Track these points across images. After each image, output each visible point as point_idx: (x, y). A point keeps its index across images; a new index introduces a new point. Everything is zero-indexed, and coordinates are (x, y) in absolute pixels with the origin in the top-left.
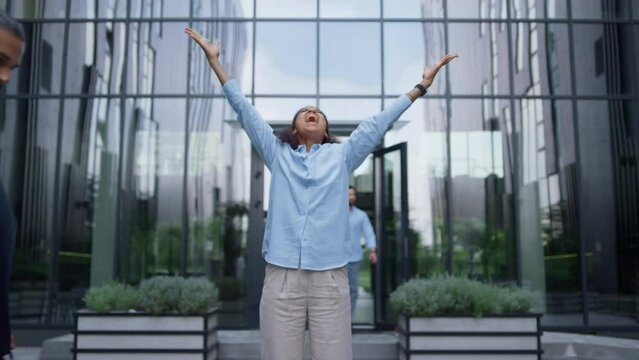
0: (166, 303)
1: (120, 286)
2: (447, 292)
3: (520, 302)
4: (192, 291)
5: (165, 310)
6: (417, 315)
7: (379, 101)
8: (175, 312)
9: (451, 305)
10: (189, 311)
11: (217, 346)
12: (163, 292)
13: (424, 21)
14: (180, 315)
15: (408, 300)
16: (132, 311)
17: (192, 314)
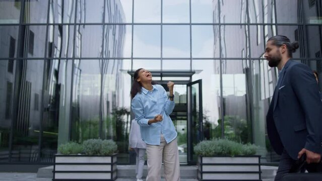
0: (95, 150)
1: (73, 144)
2: (218, 146)
3: (251, 150)
4: (106, 145)
5: (94, 154)
6: (206, 156)
7: (189, 61)
8: (99, 154)
9: (221, 151)
10: (105, 154)
11: (117, 170)
12: (93, 146)
13: (214, 24)
14: (101, 156)
15: (202, 149)
16: (79, 154)
17: (106, 155)
